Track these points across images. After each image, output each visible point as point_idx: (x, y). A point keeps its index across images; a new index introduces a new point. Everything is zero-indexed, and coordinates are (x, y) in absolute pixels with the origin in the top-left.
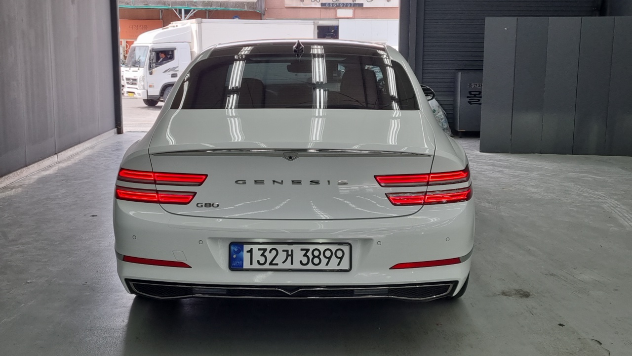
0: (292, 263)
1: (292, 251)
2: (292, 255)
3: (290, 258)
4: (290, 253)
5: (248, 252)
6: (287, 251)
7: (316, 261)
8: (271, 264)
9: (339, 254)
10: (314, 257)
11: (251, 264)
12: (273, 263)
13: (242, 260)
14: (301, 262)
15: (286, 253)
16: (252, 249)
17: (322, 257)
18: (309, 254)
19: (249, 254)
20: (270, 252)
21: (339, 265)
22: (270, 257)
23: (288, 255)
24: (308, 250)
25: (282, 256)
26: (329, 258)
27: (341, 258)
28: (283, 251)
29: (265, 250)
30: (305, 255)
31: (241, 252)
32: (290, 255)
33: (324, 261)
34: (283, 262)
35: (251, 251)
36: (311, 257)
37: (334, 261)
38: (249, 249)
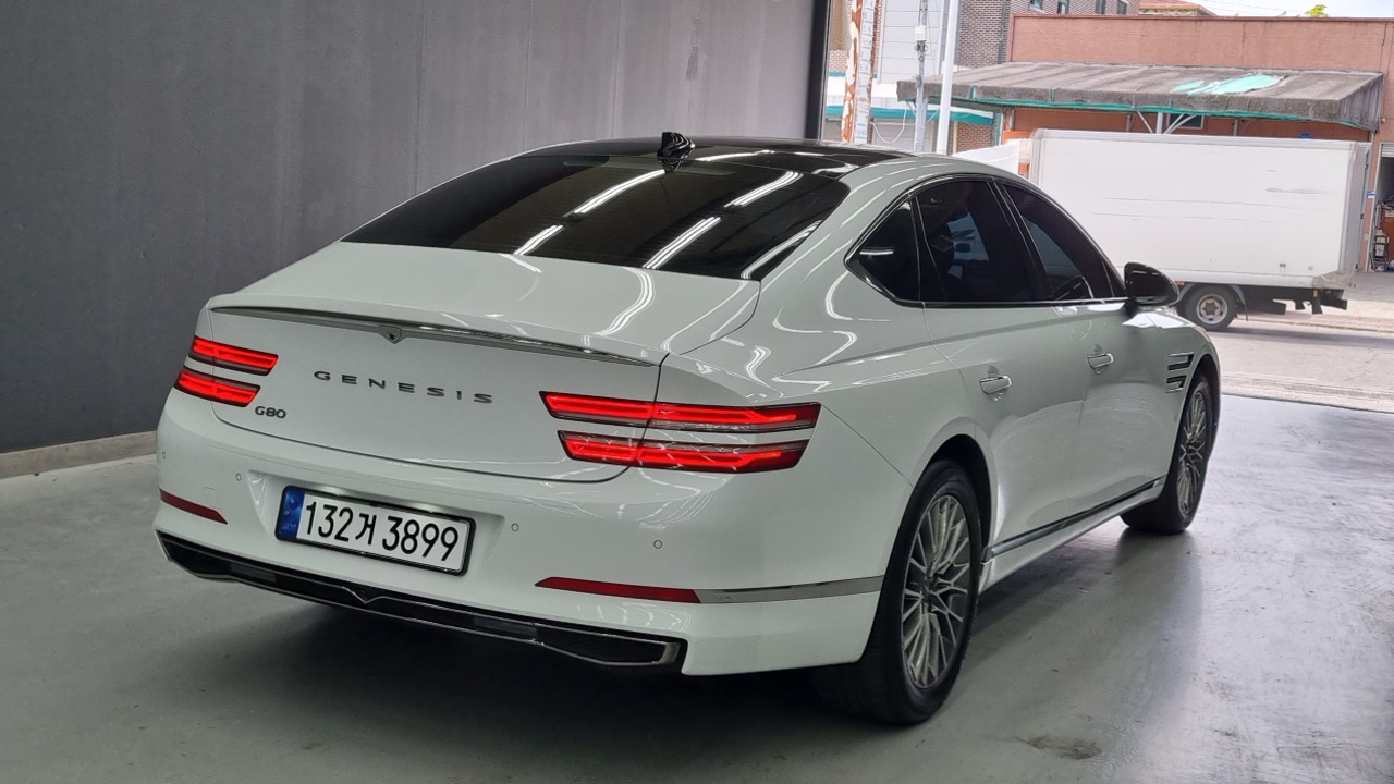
0: (370, 543)
1: (375, 517)
2: (372, 527)
3: (368, 530)
4: (370, 522)
5: (308, 508)
6: (366, 517)
7: (409, 544)
8: (338, 537)
9: (450, 538)
10: (408, 536)
11: (309, 532)
12: (342, 535)
13: (297, 522)
14: (384, 541)
15: (364, 520)
16: (315, 503)
17: (419, 538)
18: (400, 529)
19: (310, 512)
20: (341, 515)
21: (444, 559)
22: (339, 522)
23: (366, 525)
24: (399, 521)
25: (358, 523)
26: (431, 543)
27: (450, 547)
28: (362, 515)
29: (334, 509)
30: (394, 530)
31: (298, 508)
32: (370, 526)
33: (423, 546)
34: (357, 537)
35: (312, 508)
36: (402, 535)
37: (439, 549)
38: (310, 504)
